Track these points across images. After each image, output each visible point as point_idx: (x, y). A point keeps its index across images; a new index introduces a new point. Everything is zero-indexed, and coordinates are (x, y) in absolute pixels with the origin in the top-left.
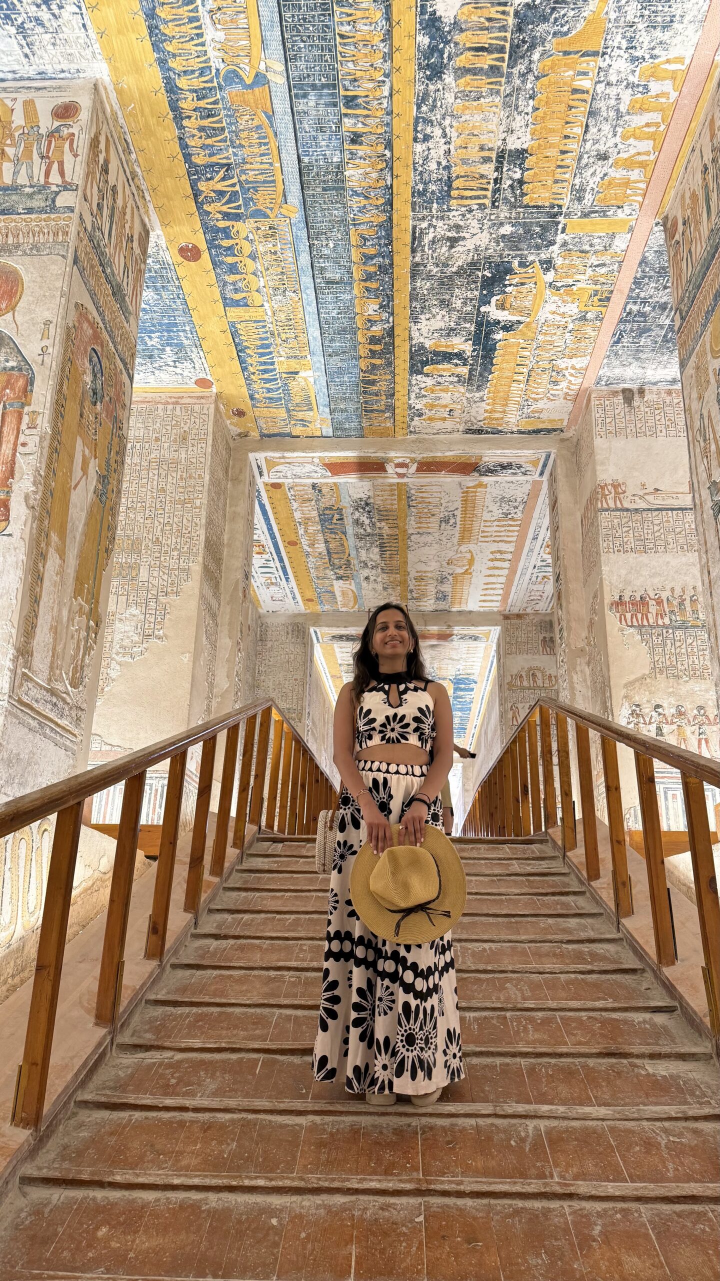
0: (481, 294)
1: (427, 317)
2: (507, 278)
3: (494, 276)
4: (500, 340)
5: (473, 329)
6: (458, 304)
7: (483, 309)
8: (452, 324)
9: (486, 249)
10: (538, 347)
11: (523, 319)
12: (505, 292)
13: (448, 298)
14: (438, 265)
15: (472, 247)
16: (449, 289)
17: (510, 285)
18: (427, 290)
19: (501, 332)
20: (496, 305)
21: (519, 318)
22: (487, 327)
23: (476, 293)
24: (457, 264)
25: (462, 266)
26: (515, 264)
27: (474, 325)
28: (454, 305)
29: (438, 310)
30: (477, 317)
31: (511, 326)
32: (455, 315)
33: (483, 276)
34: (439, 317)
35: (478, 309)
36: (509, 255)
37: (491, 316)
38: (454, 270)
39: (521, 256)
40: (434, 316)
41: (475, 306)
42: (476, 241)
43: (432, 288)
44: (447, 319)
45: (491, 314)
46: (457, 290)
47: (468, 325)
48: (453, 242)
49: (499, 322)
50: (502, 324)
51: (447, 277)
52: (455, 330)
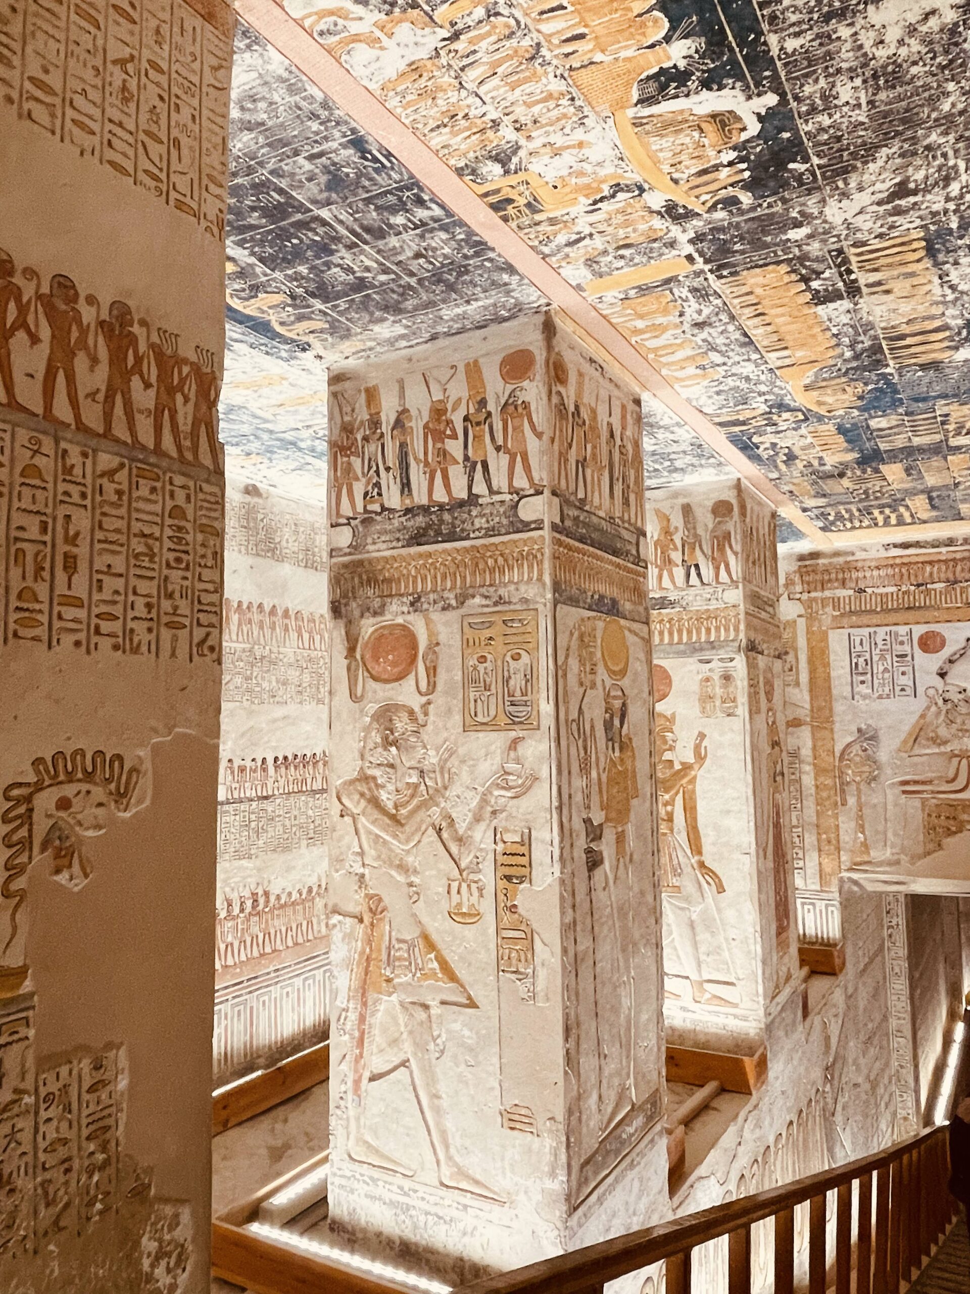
0: (795, 130)
1: (933, 23)
2: (747, 174)
3: (782, 165)
4: (667, 39)
5: (773, 40)
6: (845, 91)
7: (771, 99)
8: (844, 32)
9: (823, 201)
10: (535, 54)
11: (646, 111)
12: (734, 148)
13: (883, 96)
14: (928, 148)
15: (856, 196)
16: (885, 115)
17: (731, 164)
18: (947, 94)
19: (682, 64)
20: (739, 119)
21: (655, 109)
22: (733, 62)
23: (805, 128)
24: (880, 163)
25: (865, 163)
26: (746, 199)
27: (775, 52)
28: (858, 82)
29: (903, 52)
30: (776, 76)
31: (663, 87)
32: (846, 57)
33: (806, 159)
34: (893, 34)
35: (782, 95)
36: (770, 206)
37: (737, 92)
38: (885, 151)
39: (742, 212)
40: (912, 30)
41: (796, 98)
42: (851, 207)
43: (933, 102)
44: (867, 39)
45: (741, 97)
46: (862, 119)
47: (791, 44)
48: (902, 190)
49: (706, 84)
50: (692, 85)
51: (898, 134)
52: (827, 18)
